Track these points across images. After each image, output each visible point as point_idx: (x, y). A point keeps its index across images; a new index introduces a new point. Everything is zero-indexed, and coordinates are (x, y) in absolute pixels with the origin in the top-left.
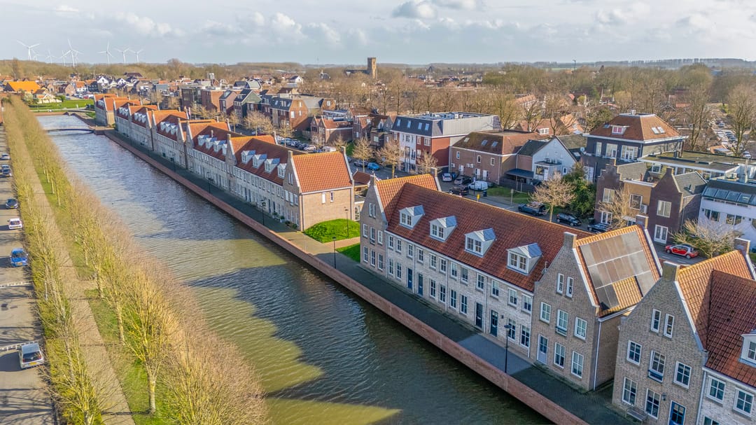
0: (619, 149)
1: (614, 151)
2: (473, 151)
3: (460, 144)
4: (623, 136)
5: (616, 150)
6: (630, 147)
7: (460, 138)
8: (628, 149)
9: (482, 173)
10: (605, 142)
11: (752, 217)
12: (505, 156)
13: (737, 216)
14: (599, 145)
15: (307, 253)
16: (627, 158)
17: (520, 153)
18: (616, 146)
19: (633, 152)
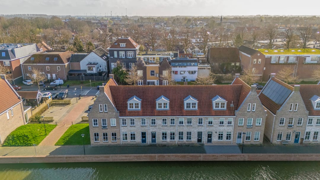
0: (126, 53)
1: (123, 54)
2: (43, 64)
3: (28, 61)
4: (126, 47)
5: (124, 54)
6: (130, 52)
7: (28, 58)
8: (129, 53)
9: (51, 75)
10: (118, 51)
11: (188, 70)
12: (66, 64)
13: (175, 71)
14: (115, 53)
15: (45, 156)
16: (130, 56)
17: (71, 62)
18: (124, 52)
19: (132, 54)
